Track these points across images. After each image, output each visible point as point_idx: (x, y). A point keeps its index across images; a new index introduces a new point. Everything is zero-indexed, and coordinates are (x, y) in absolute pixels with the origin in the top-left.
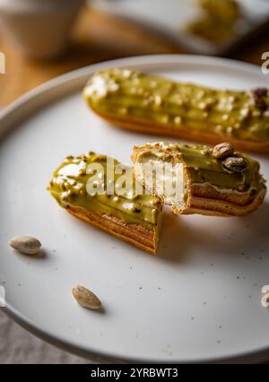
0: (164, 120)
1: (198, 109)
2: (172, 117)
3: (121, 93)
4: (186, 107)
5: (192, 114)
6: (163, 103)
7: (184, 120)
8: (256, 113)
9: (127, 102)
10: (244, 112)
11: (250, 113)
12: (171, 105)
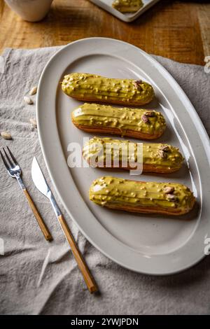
0: (101, 98)
1: (114, 92)
2: (103, 96)
3: (80, 88)
4: (109, 92)
5: (112, 94)
6: (99, 92)
7: (108, 97)
8: (138, 92)
9: (84, 91)
10: (134, 92)
11: (136, 92)
12: (103, 91)
